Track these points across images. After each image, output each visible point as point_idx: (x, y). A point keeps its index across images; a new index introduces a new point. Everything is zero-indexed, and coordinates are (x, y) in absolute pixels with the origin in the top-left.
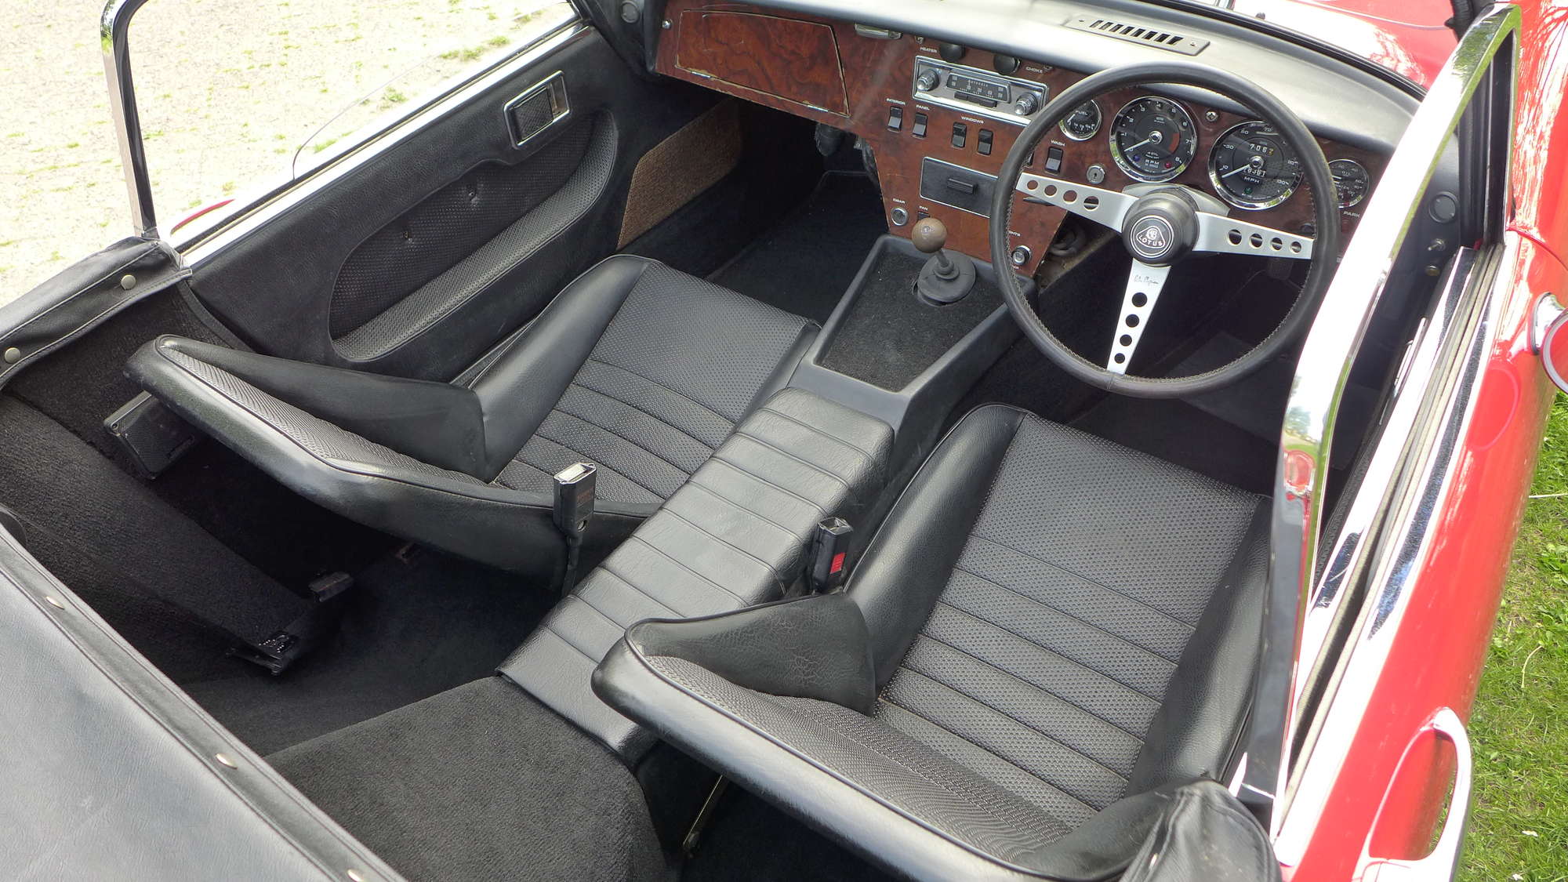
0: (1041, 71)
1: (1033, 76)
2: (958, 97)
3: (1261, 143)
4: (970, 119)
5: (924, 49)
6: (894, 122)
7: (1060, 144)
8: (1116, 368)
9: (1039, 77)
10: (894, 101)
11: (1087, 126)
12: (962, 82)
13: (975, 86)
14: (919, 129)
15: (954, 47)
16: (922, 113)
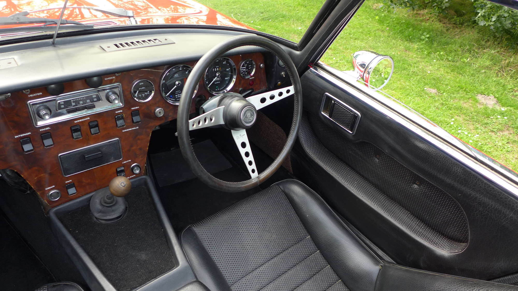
0: (114, 77)
1: (111, 82)
2: (69, 112)
3: (217, 67)
4: (80, 121)
5: (31, 96)
6: (28, 147)
7: (137, 108)
8: (254, 176)
9: (114, 81)
10: (21, 135)
11: (146, 93)
12: (67, 104)
13: (77, 102)
14: (48, 142)
15: (53, 86)
16: (46, 132)
